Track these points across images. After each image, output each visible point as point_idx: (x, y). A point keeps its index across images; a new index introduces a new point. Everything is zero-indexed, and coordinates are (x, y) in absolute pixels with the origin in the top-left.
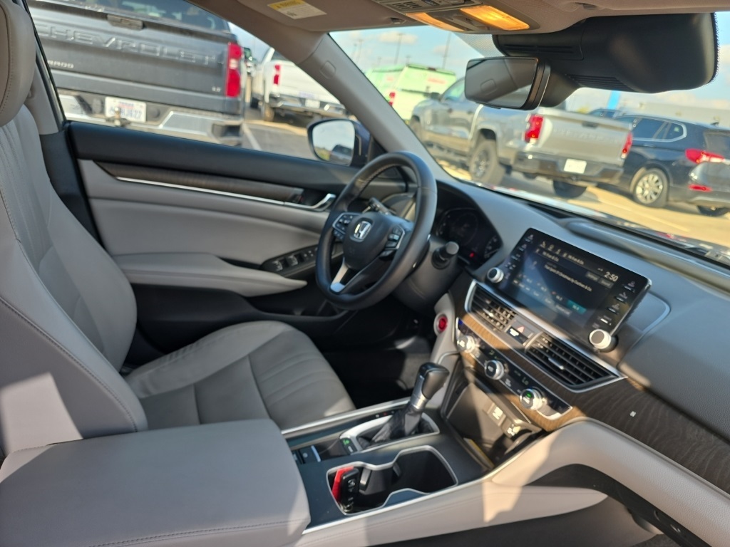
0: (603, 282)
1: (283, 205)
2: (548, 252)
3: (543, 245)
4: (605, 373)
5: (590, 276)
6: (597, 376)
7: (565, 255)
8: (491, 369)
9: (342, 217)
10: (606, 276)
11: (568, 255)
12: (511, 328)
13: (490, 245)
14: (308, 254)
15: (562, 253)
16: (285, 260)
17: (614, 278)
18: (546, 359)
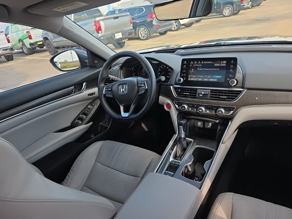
0: (222, 65)
1: (69, 97)
2: (195, 64)
3: (192, 63)
4: (240, 92)
5: (215, 65)
6: (239, 94)
7: (202, 62)
8: (201, 111)
9: (106, 89)
10: (222, 63)
11: (204, 62)
12: (199, 94)
13: (159, 72)
14: (86, 111)
15: (201, 62)
16: (79, 118)
17: (225, 62)
18: (219, 98)
